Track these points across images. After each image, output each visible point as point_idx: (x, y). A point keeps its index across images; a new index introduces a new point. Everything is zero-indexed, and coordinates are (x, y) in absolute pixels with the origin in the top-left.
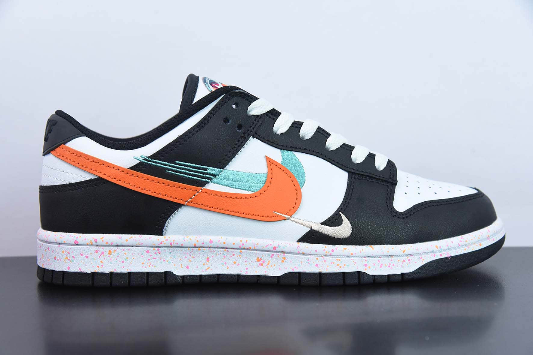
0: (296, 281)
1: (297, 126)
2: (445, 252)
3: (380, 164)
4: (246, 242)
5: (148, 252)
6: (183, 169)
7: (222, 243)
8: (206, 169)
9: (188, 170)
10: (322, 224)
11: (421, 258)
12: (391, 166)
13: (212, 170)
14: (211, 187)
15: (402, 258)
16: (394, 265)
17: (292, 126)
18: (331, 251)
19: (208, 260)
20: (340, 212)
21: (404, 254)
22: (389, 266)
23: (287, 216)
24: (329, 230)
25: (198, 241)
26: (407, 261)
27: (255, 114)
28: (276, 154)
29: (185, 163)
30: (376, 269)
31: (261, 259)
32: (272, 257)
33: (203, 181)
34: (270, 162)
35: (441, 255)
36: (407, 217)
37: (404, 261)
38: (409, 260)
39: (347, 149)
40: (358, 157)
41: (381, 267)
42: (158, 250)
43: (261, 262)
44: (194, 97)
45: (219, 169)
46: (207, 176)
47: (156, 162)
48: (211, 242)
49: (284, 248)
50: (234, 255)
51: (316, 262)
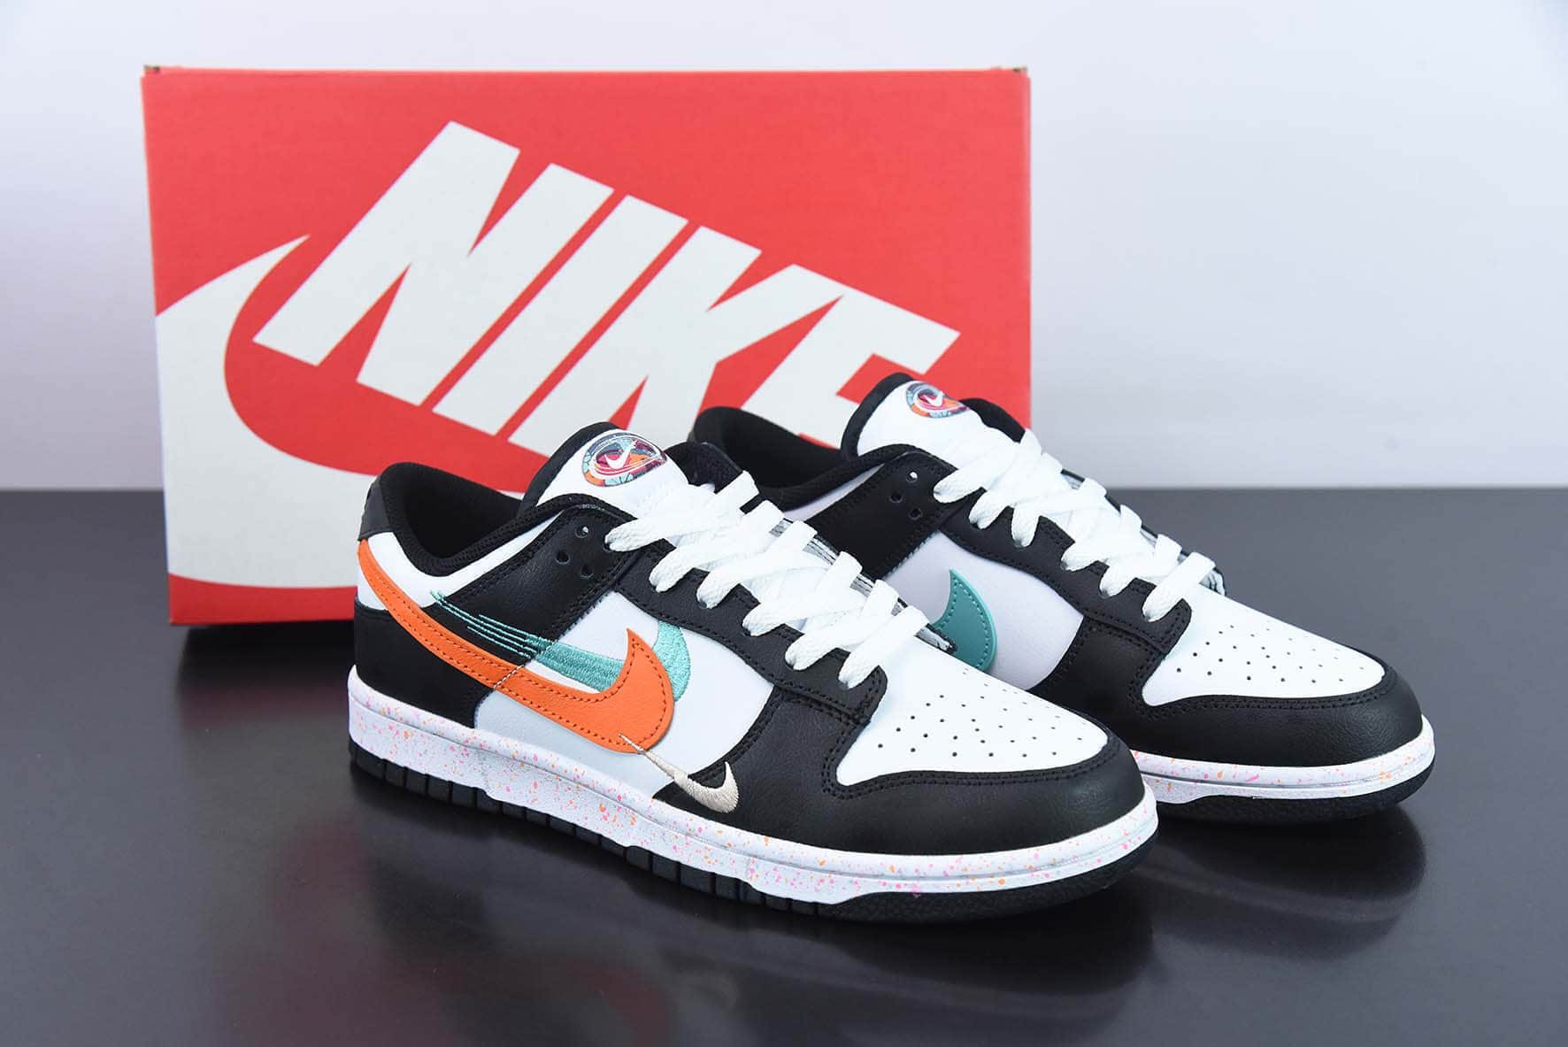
0: (644, 865)
1: (695, 577)
2: (910, 882)
3: (853, 674)
4: (583, 775)
5: (452, 748)
6: (489, 629)
7: (551, 765)
8: (524, 637)
9: (498, 633)
10: (690, 776)
11: (856, 883)
12: (877, 681)
13: (533, 639)
14: (534, 667)
15: (818, 875)
16: (801, 883)
17: (687, 576)
18: (697, 829)
19: (535, 785)
20: (726, 763)
21: (821, 867)
22: (792, 884)
23: (638, 748)
24: (699, 791)
25: (517, 752)
26: (827, 881)
27: (618, 550)
28: (649, 628)
29: (492, 621)
30: (767, 883)
31: (605, 809)
32: (618, 810)
33: (520, 655)
34: (634, 641)
35: (898, 886)
36: (851, 797)
37: (822, 881)
38: (832, 882)
39: (786, 635)
40: (802, 655)
41: (777, 881)
42: (465, 750)
43: (605, 814)
44: (542, 493)
45: (546, 640)
46: (526, 648)
47: (453, 609)
48: (536, 758)
49: (631, 802)
50: (569, 789)
51: (675, 842)
